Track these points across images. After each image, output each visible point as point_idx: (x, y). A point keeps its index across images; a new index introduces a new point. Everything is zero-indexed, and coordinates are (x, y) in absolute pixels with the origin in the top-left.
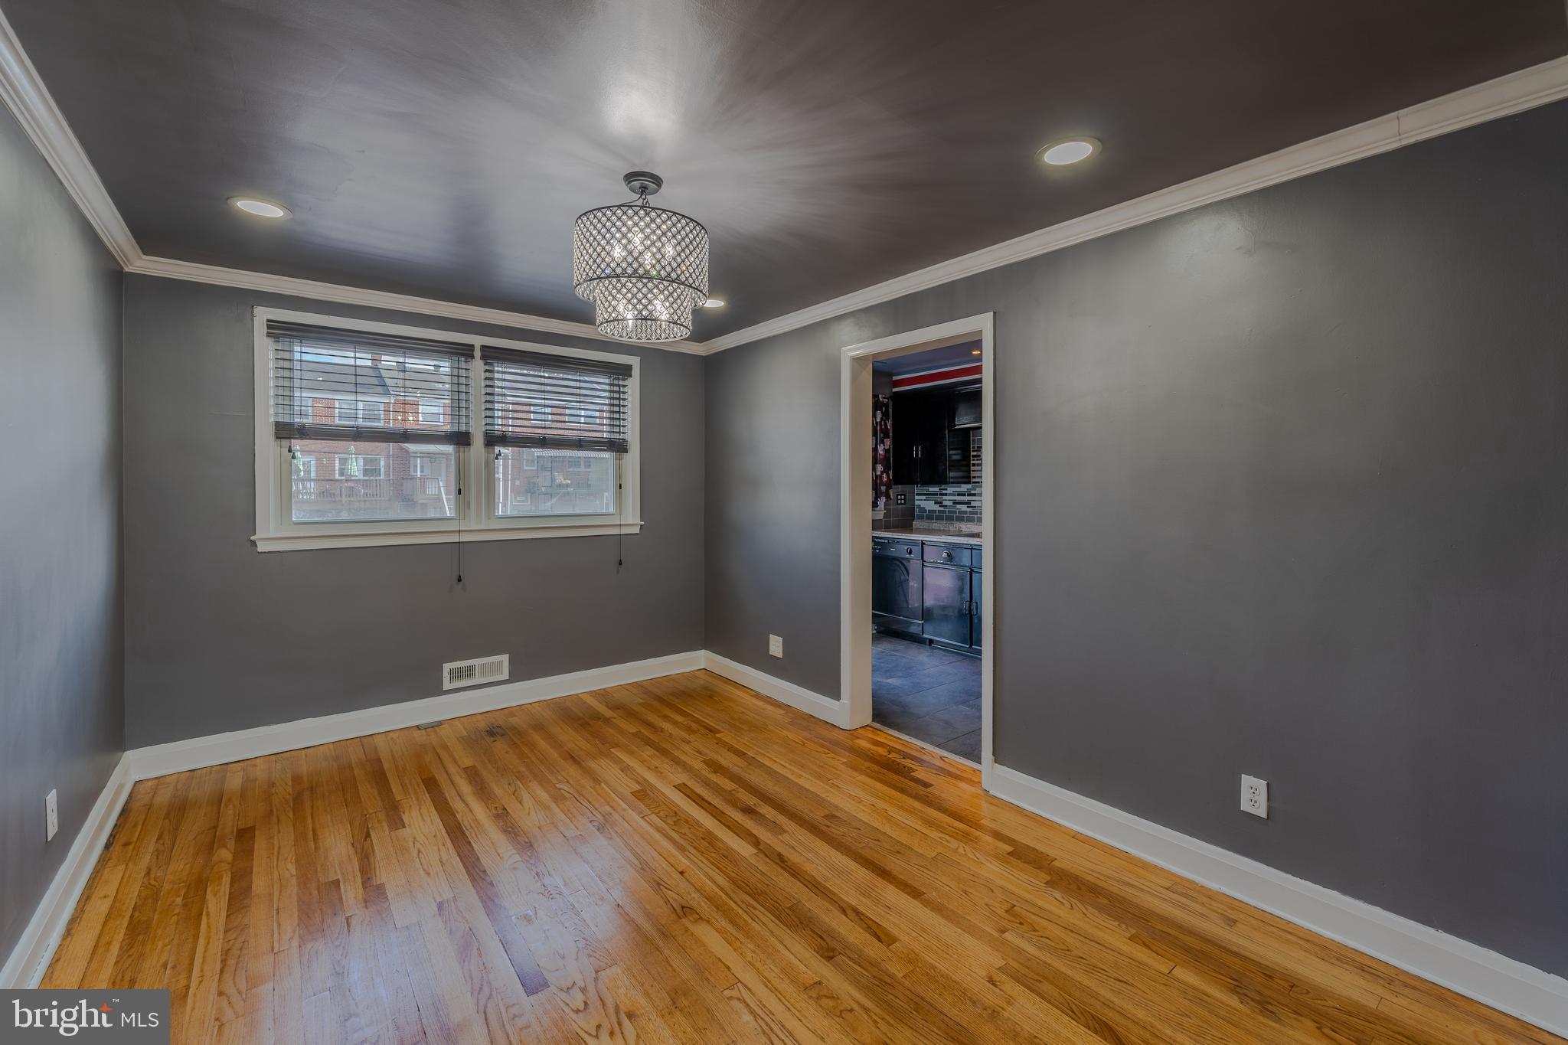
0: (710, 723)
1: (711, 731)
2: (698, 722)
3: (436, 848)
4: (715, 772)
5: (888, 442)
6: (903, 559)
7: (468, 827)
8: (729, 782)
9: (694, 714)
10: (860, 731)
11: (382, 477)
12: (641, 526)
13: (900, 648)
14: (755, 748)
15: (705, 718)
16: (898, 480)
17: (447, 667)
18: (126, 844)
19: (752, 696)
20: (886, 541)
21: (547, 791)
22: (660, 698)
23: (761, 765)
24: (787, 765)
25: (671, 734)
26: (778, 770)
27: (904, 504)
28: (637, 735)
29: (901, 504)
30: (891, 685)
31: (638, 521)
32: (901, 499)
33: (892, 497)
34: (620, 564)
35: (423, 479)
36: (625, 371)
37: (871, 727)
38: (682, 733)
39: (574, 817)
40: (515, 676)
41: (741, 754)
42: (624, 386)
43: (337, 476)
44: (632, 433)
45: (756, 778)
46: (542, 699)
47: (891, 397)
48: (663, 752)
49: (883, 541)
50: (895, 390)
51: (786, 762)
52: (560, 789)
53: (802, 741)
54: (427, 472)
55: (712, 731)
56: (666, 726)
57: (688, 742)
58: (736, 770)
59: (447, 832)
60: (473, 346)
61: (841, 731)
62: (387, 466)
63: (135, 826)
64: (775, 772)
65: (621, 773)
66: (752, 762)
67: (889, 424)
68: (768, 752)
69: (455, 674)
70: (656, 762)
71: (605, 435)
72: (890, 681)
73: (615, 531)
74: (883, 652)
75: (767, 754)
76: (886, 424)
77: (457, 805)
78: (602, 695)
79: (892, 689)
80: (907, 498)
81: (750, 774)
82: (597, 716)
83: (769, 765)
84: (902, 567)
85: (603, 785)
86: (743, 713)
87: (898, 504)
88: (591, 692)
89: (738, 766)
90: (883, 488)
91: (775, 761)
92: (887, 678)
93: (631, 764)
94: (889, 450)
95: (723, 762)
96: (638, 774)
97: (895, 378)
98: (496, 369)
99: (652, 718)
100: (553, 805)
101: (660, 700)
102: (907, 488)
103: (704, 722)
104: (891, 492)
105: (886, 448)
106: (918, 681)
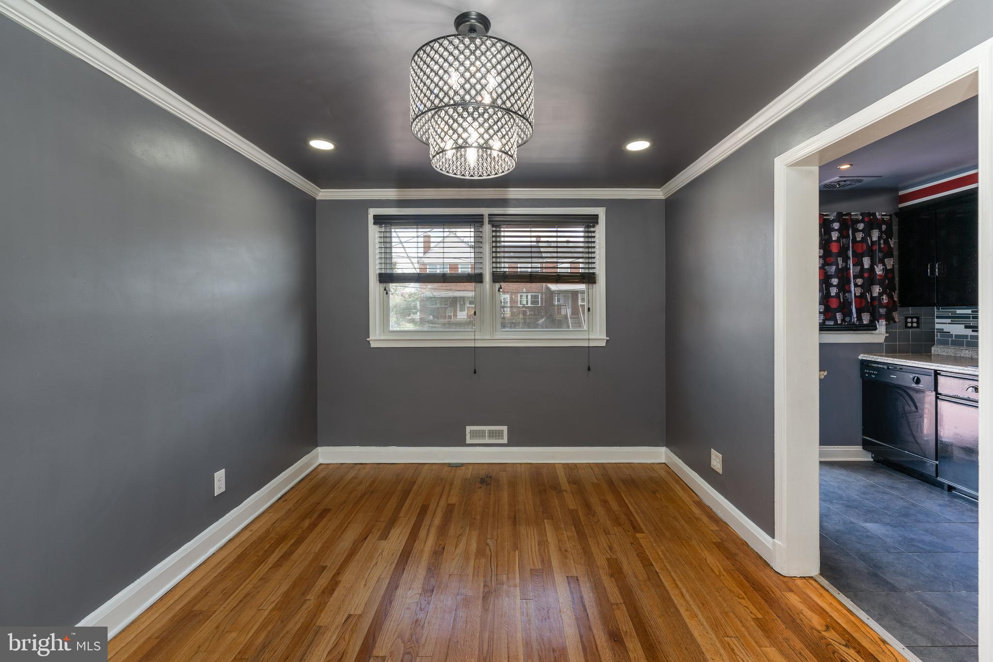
0: (638, 519)
1: (634, 528)
2: (629, 515)
3: (386, 564)
4: (612, 576)
5: (890, 263)
6: (909, 388)
7: (414, 555)
8: (616, 591)
9: (630, 506)
10: (799, 582)
11: (540, 305)
12: (607, 340)
13: (900, 485)
14: (665, 561)
15: (637, 513)
16: (905, 302)
17: (469, 429)
18: (285, 501)
19: (694, 502)
20: (885, 367)
21: (478, 543)
22: (612, 482)
23: (660, 586)
24: (687, 596)
25: (598, 521)
26: (674, 599)
27: (918, 327)
28: (573, 514)
29: (912, 327)
30: (868, 531)
31: (604, 337)
32: (912, 322)
33: (897, 320)
34: (589, 369)
35: (559, 306)
36: (593, 220)
37: (816, 581)
38: (608, 522)
39: (478, 576)
40: (511, 443)
41: (646, 563)
42: (594, 232)
43: (519, 305)
44: (600, 269)
45: (647, 601)
46: (529, 461)
47: (896, 214)
48: (581, 536)
49: (882, 366)
50: (901, 205)
51: (688, 591)
52: (488, 544)
53: (720, 571)
54: (562, 302)
55: (636, 528)
56: (599, 510)
57: (607, 533)
58: (632, 580)
59: (401, 554)
60: (483, 215)
61: (772, 574)
62: (542, 298)
63: (297, 490)
64: (670, 599)
65: (537, 545)
66: (653, 577)
67: (892, 243)
68: (675, 572)
69: (474, 434)
70: (569, 545)
71: (581, 271)
72: (869, 526)
73: (585, 344)
74: (872, 486)
75: (673, 574)
76: (886, 242)
77: (422, 533)
78: (571, 468)
79: (868, 537)
80: (922, 321)
81: (642, 591)
82: (556, 487)
83: (668, 588)
84: (905, 395)
85: (517, 552)
86: (675, 518)
87: (907, 327)
88: (565, 464)
89: (636, 577)
90: (883, 311)
91: (677, 585)
92: (866, 521)
93: (549, 540)
94: (892, 270)
95: (626, 567)
96: (548, 552)
97: (901, 193)
98: (502, 229)
99: (594, 500)
100: (473, 558)
101: (611, 483)
102: (922, 311)
103: (633, 516)
104: (896, 315)
105: (888, 268)
106: (912, 536)
